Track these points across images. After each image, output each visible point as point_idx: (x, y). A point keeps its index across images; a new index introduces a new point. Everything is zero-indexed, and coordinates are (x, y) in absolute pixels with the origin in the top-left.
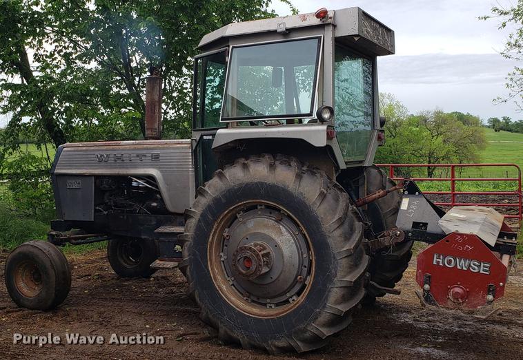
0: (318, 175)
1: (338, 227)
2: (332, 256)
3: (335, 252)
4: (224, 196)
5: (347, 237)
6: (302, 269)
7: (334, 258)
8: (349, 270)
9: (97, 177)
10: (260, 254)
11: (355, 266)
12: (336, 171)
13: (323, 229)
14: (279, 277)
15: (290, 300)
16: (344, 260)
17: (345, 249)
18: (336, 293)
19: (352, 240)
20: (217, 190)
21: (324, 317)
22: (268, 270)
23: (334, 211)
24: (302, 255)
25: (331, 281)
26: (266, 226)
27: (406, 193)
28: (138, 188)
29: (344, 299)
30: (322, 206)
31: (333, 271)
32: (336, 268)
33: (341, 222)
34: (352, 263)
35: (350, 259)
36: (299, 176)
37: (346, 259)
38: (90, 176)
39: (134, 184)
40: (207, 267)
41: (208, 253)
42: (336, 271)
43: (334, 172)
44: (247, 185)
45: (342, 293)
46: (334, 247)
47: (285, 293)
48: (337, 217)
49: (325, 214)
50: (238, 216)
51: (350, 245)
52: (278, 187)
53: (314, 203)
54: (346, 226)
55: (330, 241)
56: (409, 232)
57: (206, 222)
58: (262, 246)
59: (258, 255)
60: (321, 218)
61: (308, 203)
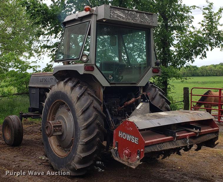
1: (82, 114)
5: (86, 119)
7: (79, 129)
9: (40, 88)
11: (89, 134)
13: (76, 115)
16: (83, 131)
18: (80, 147)
21: (76, 159)
22: (61, 134)
23: (82, 106)
25: (78, 141)
27: (142, 100)
29: (84, 151)
30: (77, 104)
31: (79, 136)
32: (80, 134)
34: (87, 133)
38: (38, 88)
42: (80, 136)
43: (101, 88)
44: (57, 92)
45: (82, 147)
46: (79, 124)
49: (78, 108)
50: (60, 107)
52: (65, 93)
53: (75, 102)
55: (78, 121)
57: (46, 109)
58: (60, 122)
59: (51, 126)
60: (76, 109)
61: (73, 102)
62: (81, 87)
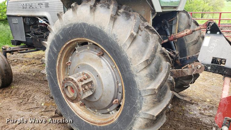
0: (132, 18)
1: (145, 68)
2: (138, 92)
3: (141, 89)
4: (61, 34)
5: (153, 77)
6: (117, 94)
7: (140, 94)
8: (152, 105)
9: (24, 17)
10: (80, 84)
11: (158, 101)
12: (153, 14)
13: (132, 69)
14: (100, 99)
15: (110, 112)
16: (148, 97)
17: (150, 88)
19: (157, 80)
20: (57, 29)
22: (91, 93)
23: (142, 52)
24: (118, 84)
25: (137, 112)
26: (91, 59)
27: (209, 32)
28: (41, 24)
31: (138, 105)
32: (141, 103)
33: (148, 63)
34: (156, 100)
35: (154, 96)
36: (114, 18)
37: (150, 96)
38: (21, 16)
39: (40, 22)
40: (57, 83)
41: (57, 74)
42: (141, 105)
43: (151, 15)
44: (75, 25)
46: (140, 85)
47: (106, 108)
48: (145, 58)
49: (134, 55)
50: (76, 48)
51: (155, 85)
52: (96, 28)
53: (125, 44)
54: (153, 67)
55: (137, 80)
56: (208, 65)
57: (53, 52)
58: (87, 75)
59: (78, 86)
60: (131, 59)
61: (120, 44)
62: (128, 16)
